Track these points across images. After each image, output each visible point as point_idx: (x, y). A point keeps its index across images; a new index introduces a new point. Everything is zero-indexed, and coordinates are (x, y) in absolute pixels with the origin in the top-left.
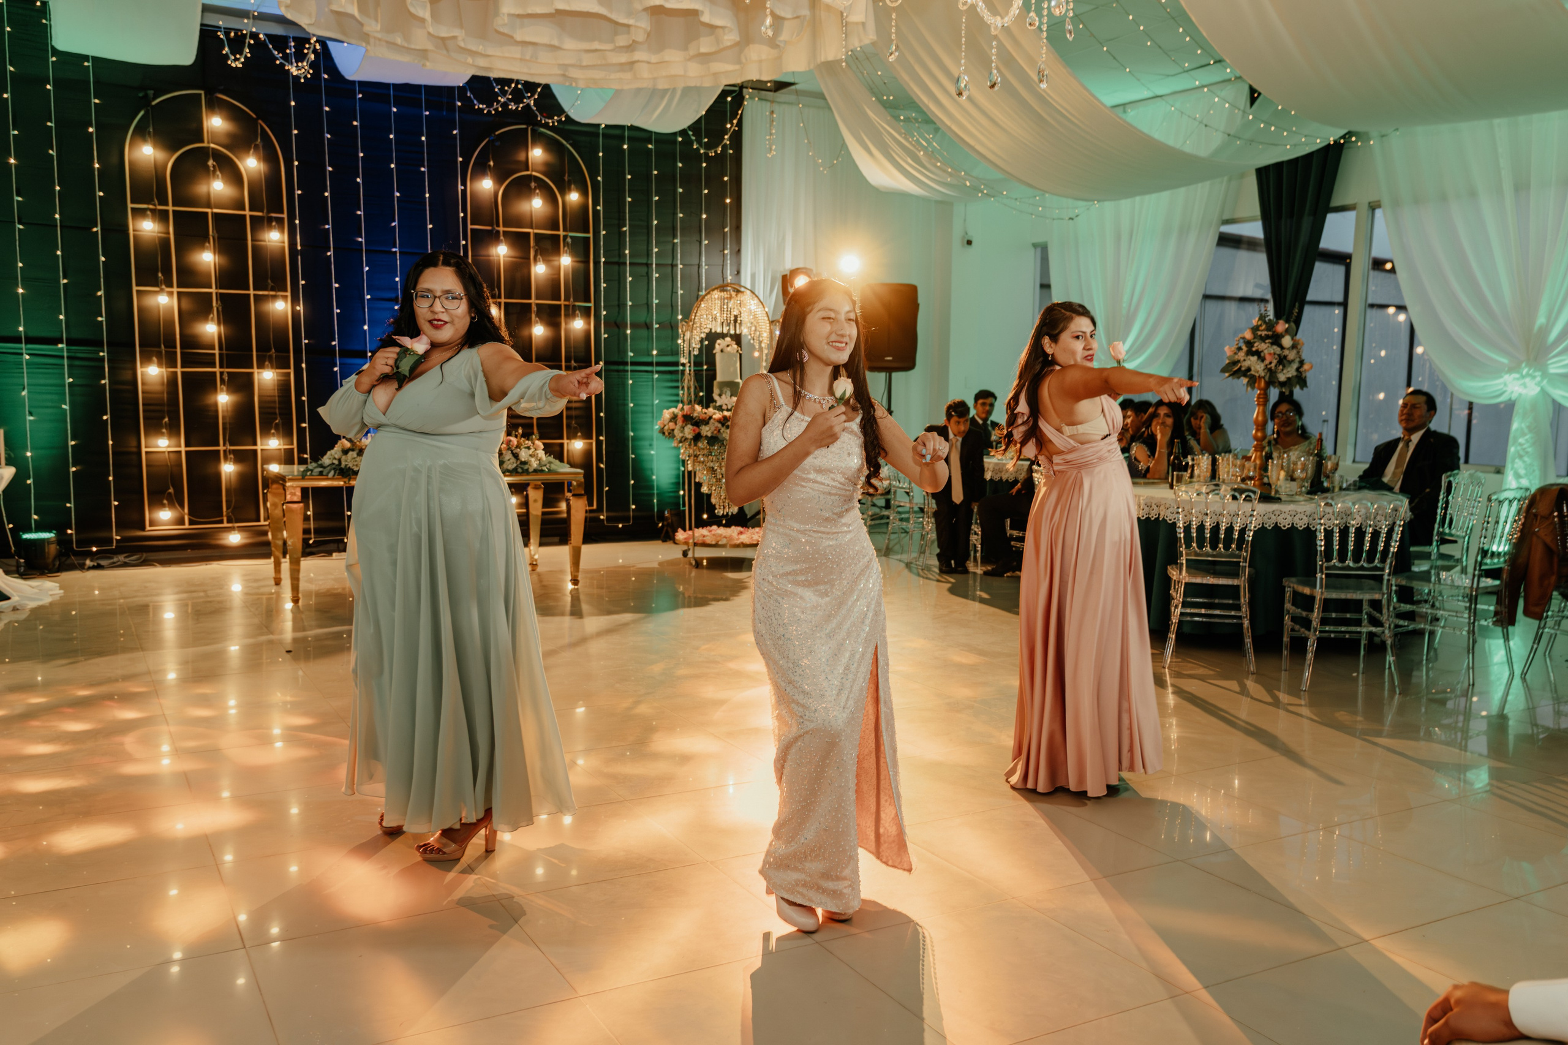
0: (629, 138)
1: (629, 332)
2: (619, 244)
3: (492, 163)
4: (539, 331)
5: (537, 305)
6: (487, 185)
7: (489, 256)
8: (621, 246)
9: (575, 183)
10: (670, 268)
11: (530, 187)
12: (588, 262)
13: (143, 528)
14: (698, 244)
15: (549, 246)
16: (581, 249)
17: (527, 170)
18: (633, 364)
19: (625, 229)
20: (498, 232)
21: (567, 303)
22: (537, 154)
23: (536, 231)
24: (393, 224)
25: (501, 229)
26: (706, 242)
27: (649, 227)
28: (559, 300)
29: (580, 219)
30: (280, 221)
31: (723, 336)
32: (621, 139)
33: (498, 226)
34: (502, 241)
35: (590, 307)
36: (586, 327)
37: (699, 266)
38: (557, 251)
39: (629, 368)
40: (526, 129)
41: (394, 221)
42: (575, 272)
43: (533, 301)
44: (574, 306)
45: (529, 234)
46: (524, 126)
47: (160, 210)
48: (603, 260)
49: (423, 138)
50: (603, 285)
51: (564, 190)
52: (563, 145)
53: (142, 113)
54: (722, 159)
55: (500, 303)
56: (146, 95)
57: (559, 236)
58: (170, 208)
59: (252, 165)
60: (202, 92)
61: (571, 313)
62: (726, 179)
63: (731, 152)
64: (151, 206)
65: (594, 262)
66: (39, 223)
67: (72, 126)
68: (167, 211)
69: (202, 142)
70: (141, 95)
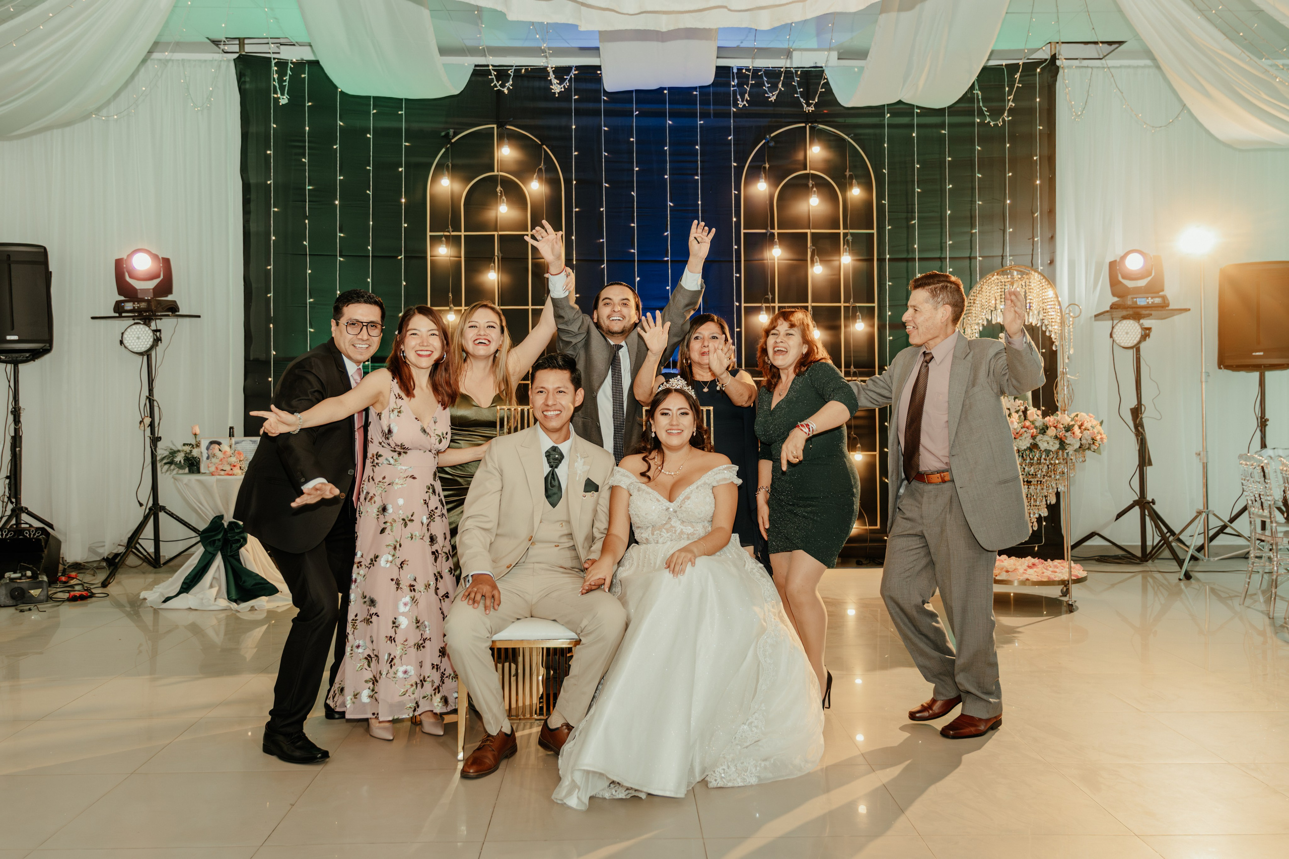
0: (918, 126)
2: (908, 238)
3: (767, 166)
6: (761, 188)
7: (763, 260)
8: (910, 239)
9: (857, 177)
10: (968, 261)
11: (807, 186)
12: (873, 260)
14: (1002, 231)
15: (827, 246)
16: (863, 246)
17: (806, 169)
19: (913, 222)
20: (773, 234)
21: (847, 304)
22: (816, 152)
23: (813, 231)
24: (666, 234)
25: (776, 231)
26: (1011, 230)
27: (942, 218)
28: (840, 302)
29: (862, 216)
32: (911, 126)
33: (774, 229)
34: (776, 245)
35: (874, 307)
36: (868, 329)
37: (1002, 256)
38: (837, 251)
40: (805, 127)
41: (667, 231)
42: (856, 272)
43: (810, 304)
44: (854, 307)
45: (806, 233)
46: (803, 125)
47: (452, 236)
48: (888, 256)
49: (698, 147)
50: (888, 283)
51: (844, 187)
52: (844, 140)
53: (443, 150)
54: (1030, 138)
55: (774, 308)
56: (447, 134)
57: (840, 233)
58: (463, 233)
59: (535, 188)
60: (495, 126)
61: (851, 315)
62: (1035, 158)
63: (1041, 128)
64: (448, 234)
65: (878, 260)
66: (356, 255)
67: (386, 168)
68: (460, 236)
69: (494, 171)
70: (443, 134)
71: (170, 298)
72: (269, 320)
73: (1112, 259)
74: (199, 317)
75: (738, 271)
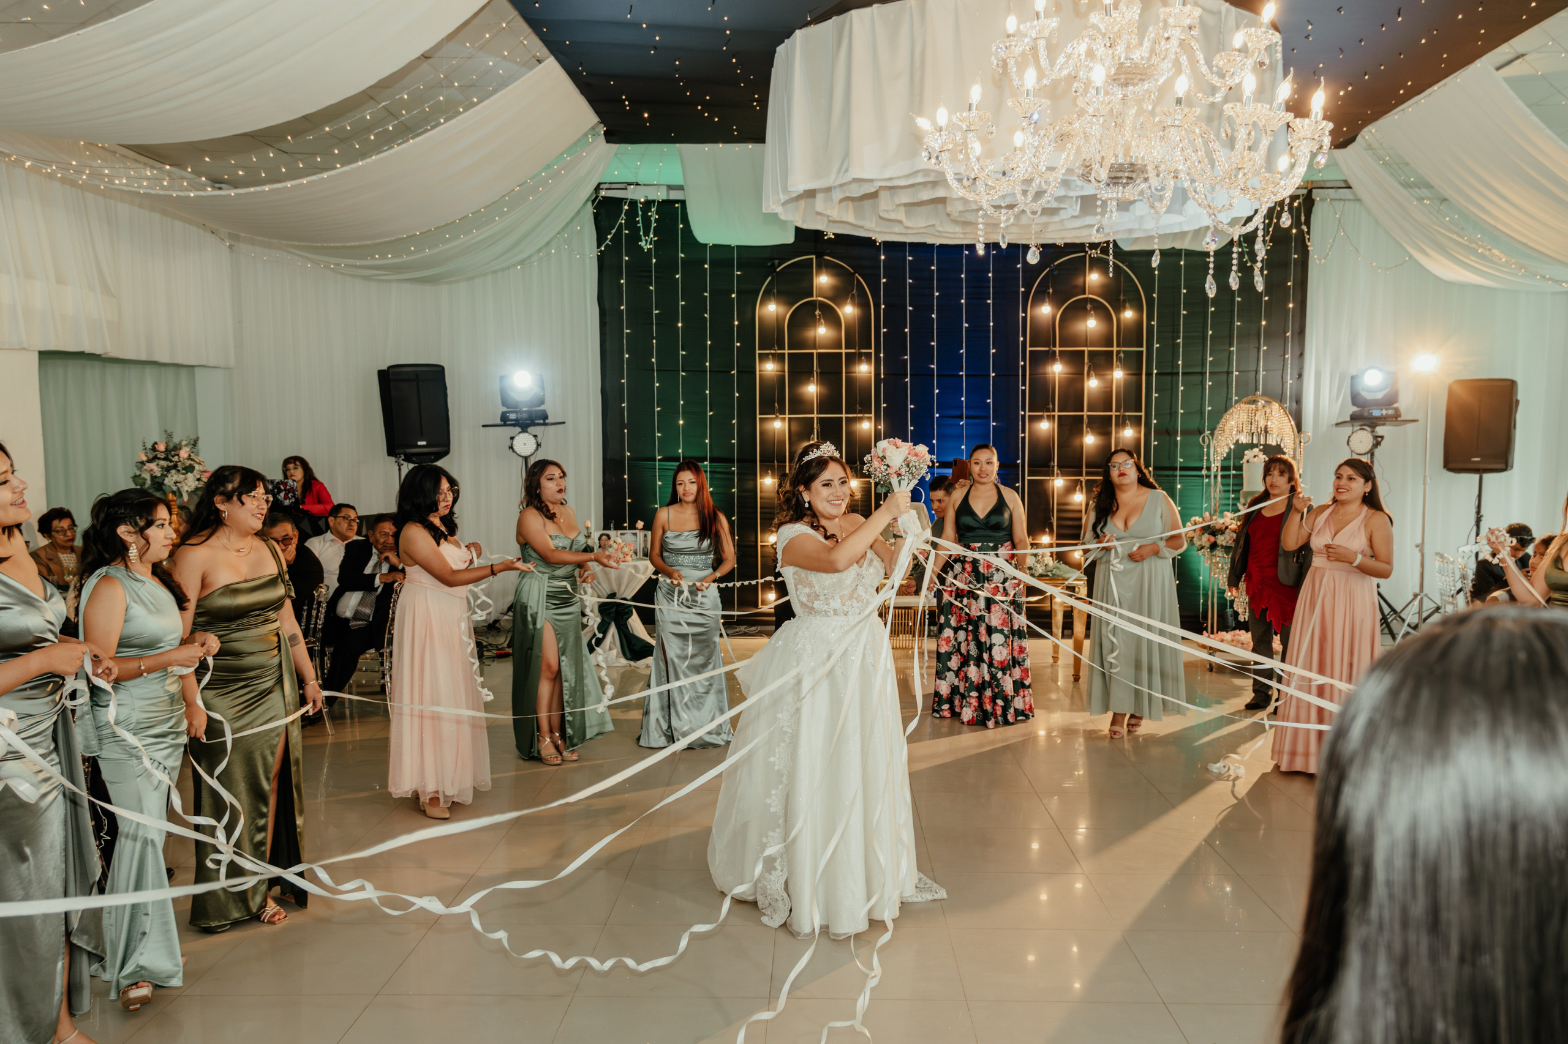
0: (1185, 258)
1: (1179, 439)
3: (1051, 291)
4: (1090, 440)
5: (1088, 416)
6: (1045, 310)
7: (1045, 374)
8: (1174, 357)
9: (1130, 301)
10: (1225, 376)
11: (1086, 308)
12: (1141, 374)
13: (756, 606)
14: (1256, 350)
15: (1102, 362)
16: (1133, 363)
17: (1085, 293)
18: (1182, 469)
19: (1178, 341)
20: (1055, 352)
21: (1118, 414)
22: (1094, 278)
23: (1091, 349)
24: (961, 351)
25: (1057, 349)
26: (1265, 348)
27: (1203, 337)
28: (1111, 411)
29: (1133, 335)
30: (868, 355)
31: (1252, 446)
32: (1178, 256)
33: (1055, 346)
34: (1057, 360)
35: (1141, 416)
36: (1136, 435)
37: (1257, 372)
38: (1110, 366)
39: (1178, 473)
40: (1085, 256)
41: (962, 349)
42: (1127, 384)
43: (1085, 413)
44: (1124, 416)
45: (1084, 351)
46: (1083, 254)
47: (778, 353)
48: (1155, 371)
49: (990, 275)
50: (1155, 395)
51: (1118, 310)
52: (1120, 267)
53: (770, 278)
54: (1285, 265)
55: (1054, 416)
56: (773, 264)
57: (1112, 351)
58: (786, 351)
59: (848, 311)
60: (814, 257)
61: (1121, 423)
62: (1289, 284)
63: (1296, 256)
64: (773, 351)
65: (1146, 374)
66: (695, 370)
67: (721, 295)
68: (784, 354)
69: (812, 296)
70: (769, 264)
71: (542, 408)
72: (623, 427)
73: (1354, 373)
74: (564, 423)
75: (1024, 384)
